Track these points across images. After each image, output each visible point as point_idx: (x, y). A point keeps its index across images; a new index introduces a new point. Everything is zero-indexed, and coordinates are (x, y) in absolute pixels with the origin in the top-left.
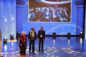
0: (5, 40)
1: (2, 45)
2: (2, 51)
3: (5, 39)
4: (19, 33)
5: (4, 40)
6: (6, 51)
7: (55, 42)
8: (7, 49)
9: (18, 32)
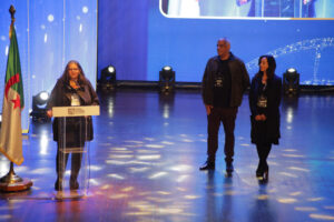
0: (43, 106)
1: (25, 131)
2: (26, 159)
3: (42, 103)
4: (111, 70)
5: (34, 107)
6: (44, 161)
7: (294, 120)
8: (48, 151)
9: (107, 69)
